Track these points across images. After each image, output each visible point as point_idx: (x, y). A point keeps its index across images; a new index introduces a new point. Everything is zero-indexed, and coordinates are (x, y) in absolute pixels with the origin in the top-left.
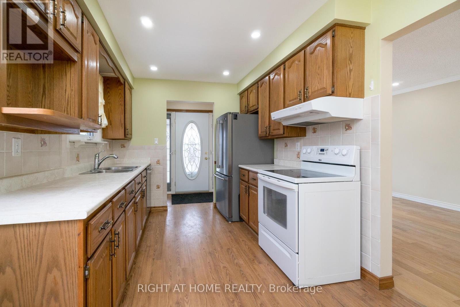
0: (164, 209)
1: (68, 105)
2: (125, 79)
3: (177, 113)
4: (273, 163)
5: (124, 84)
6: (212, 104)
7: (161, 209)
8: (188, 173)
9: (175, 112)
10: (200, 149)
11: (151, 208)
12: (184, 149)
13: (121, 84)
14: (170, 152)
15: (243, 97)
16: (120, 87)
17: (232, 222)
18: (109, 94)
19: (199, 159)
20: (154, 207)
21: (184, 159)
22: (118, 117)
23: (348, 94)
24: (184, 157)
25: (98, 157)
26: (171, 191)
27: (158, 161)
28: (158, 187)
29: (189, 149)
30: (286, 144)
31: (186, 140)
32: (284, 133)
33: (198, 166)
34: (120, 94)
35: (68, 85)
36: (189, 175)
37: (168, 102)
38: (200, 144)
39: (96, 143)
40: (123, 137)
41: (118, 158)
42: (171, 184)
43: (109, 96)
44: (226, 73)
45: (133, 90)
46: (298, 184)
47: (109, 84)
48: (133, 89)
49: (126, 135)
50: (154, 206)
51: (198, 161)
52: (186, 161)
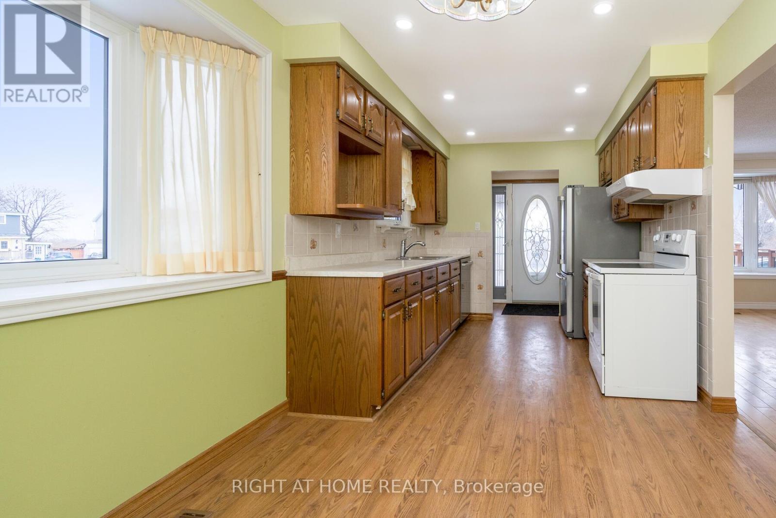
0: (488, 319)
1: (374, 194)
2: (436, 151)
3: (515, 185)
4: (638, 258)
5: (434, 157)
6: (557, 172)
7: (483, 318)
8: (531, 275)
9: (511, 184)
10: (550, 238)
11: (470, 314)
12: (525, 238)
13: (431, 157)
14: (505, 242)
15: (601, 159)
16: (430, 162)
17: (573, 338)
18: (418, 171)
19: (549, 253)
20: (475, 314)
21: (525, 253)
22: (428, 196)
23: (676, 165)
24: (525, 250)
25: (405, 244)
26: (506, 299)
27: (480, 252)
28: (480, 287)
29: (532, 238)
30: (650, 229)
31: (528, 225)
32: (628, 215)
33: (547, 263)
34: (430, 169)
35: (375, 176)
36: (532, 276)
37: (494, 173)
38: (549, 230)
39: (404, 229)
40: (434, 221)
41: (425, 245)
42: (506, 288)
43: (418, 173)
44: (570, 129)
45: (448, 161)
46: (604, 274)
47: (418, 159)
48: (449, 159)
49: (438, 219)
50: (475, 312)
51: (546, 257)
52: (528, 257)
